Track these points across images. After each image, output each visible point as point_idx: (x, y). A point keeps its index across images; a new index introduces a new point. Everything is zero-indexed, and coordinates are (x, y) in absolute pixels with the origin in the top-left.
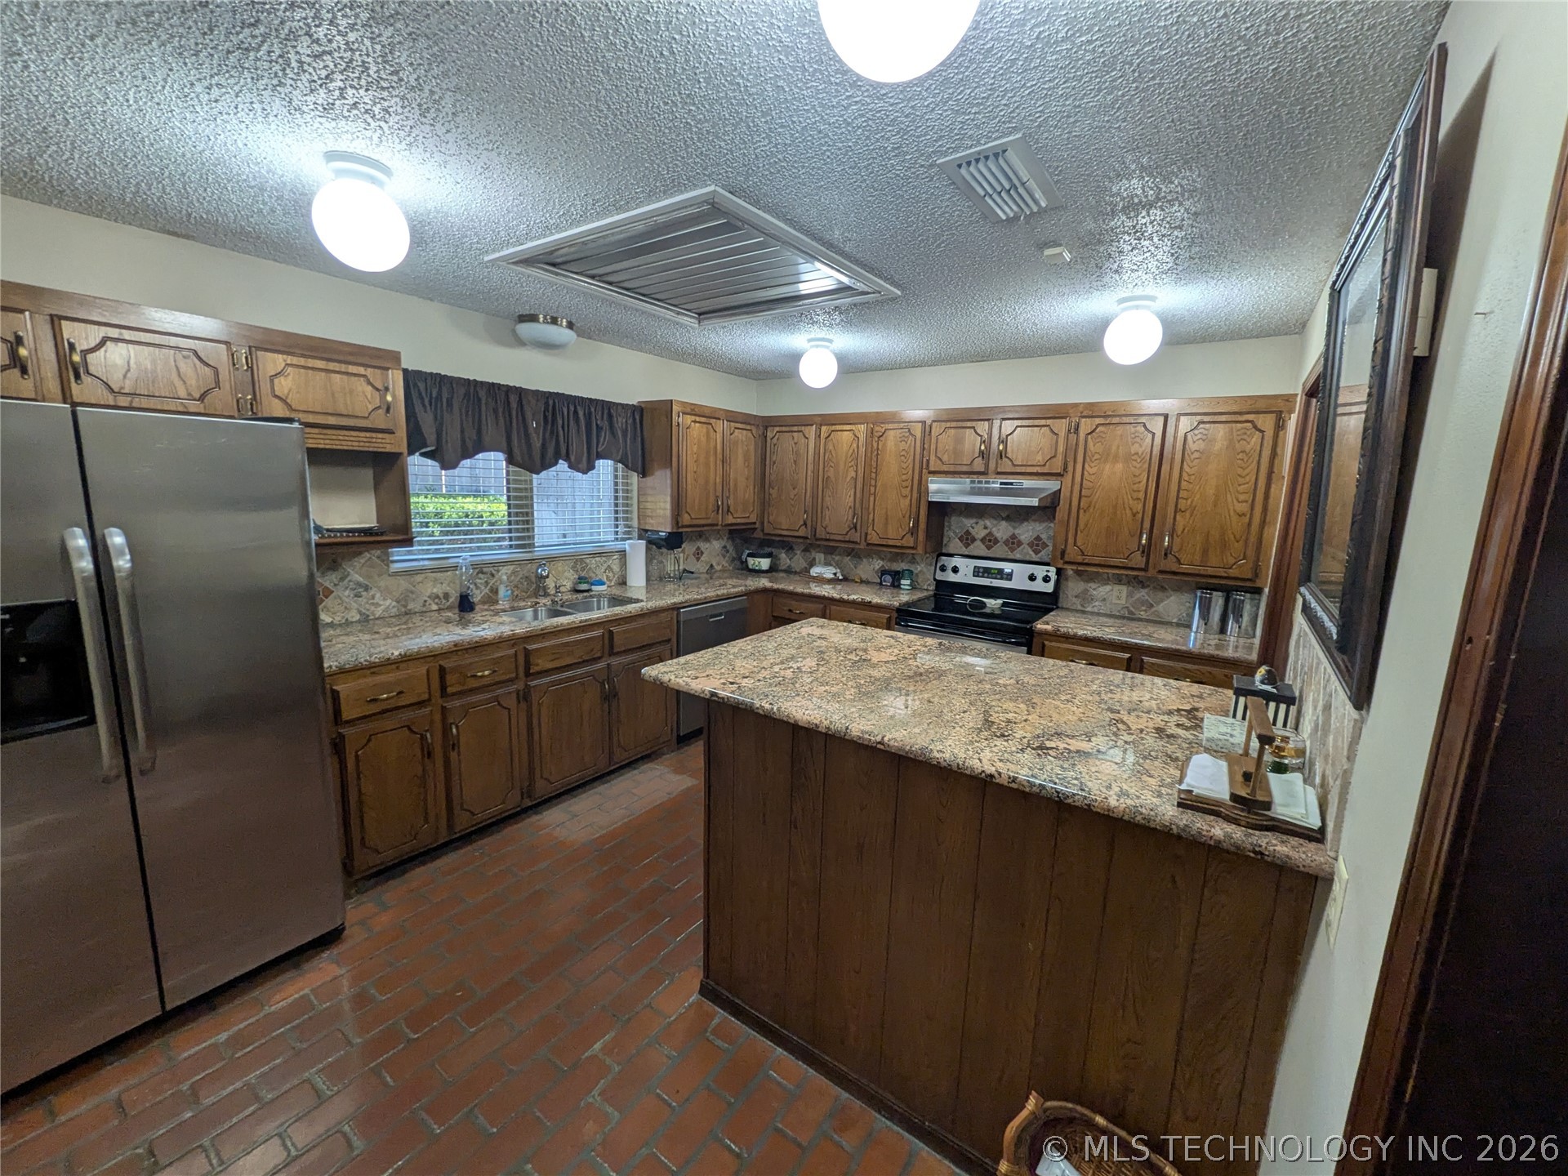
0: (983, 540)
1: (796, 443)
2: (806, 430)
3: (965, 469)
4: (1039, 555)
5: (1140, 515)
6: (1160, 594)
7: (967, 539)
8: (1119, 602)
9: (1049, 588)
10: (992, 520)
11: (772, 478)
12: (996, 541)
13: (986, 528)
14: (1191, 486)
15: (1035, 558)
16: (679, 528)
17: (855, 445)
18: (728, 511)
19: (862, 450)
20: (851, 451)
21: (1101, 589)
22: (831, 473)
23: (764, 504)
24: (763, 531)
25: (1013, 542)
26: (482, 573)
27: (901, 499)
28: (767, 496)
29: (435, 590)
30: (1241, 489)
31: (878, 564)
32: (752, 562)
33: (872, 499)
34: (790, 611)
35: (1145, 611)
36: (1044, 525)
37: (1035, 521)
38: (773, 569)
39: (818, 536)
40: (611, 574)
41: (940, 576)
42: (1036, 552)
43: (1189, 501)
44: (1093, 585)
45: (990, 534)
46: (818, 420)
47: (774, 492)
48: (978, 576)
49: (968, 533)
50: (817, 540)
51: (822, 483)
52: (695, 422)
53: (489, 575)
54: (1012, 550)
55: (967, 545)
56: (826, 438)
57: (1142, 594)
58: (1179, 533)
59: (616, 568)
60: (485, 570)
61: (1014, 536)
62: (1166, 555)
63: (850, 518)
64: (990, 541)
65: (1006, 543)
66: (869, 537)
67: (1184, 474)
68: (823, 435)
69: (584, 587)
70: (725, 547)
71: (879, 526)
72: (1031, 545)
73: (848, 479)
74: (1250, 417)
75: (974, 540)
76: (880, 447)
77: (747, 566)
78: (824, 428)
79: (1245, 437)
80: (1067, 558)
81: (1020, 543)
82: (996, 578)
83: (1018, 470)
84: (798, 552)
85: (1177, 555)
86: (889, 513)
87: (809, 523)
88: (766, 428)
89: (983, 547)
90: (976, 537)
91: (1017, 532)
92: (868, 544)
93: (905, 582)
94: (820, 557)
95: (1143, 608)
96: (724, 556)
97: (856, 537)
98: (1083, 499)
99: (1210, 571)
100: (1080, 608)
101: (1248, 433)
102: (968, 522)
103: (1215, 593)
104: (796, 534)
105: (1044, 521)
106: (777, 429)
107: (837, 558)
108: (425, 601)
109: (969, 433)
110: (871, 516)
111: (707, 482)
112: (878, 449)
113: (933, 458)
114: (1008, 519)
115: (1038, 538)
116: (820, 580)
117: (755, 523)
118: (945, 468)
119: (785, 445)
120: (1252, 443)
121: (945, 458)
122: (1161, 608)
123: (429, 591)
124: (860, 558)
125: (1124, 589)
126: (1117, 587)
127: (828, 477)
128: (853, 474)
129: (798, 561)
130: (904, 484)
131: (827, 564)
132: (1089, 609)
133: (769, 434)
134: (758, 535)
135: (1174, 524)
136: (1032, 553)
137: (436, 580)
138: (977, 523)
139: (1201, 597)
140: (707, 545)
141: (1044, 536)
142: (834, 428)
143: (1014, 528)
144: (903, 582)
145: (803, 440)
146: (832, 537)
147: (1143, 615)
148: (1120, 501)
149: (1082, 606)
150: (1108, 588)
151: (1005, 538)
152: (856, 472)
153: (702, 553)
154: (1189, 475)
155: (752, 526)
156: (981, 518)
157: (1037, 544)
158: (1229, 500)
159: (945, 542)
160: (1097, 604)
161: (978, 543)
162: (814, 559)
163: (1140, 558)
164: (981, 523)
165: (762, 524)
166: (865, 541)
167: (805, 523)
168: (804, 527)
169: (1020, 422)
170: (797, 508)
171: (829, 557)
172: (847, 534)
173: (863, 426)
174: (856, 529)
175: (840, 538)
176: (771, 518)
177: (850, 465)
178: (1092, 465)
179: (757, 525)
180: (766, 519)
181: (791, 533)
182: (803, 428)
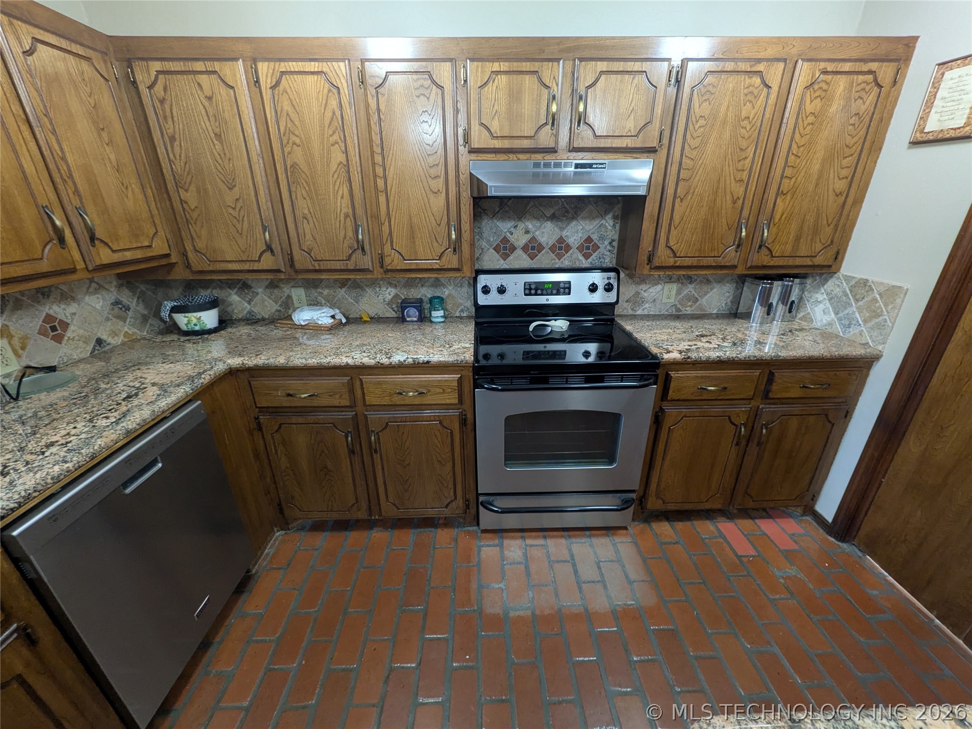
0: (525, 248)
1: (210, 98)
2: (225, 69)
3: (526, 144)
4: (590, 260)
7: (505, 248)
11: (178, 168)
12: (540, 248)
13: (527, 232)
17: (334, 103)
18: (93, 238)
20: (329, 115)
21: (651, 290)
22: (298, 156)
24: (188, 266)
25: (561, 247)
28: (177, 204)
32: (184, 320)
33: (382, 199)
36: (596, 222)
37: (584, 218)
38: (224, 323)
39: (298, 266)
41: (483, 300)
43: (794, 180)
44: (644, 287)
45: (533, 239)
46: (247, 49)
47: (191, 197)
48: (530, 294)
49: (505, 240)
50: (297, 272)
51: (281, 174)
54: (559, 257)
55: (505, 257)
56: (273, 88)
58: (777, 220)
61: (561, 240)
62: (760, 247)
63: (350, 234)
64: (533, 248)
65: (552, 249)
66: (387, 260)
67: (794, 146)
68: (266, 82)
70: (117, 303)
72: (580, 248)
73: (334, 166)
74: (874, 66)
75: (513, 249)
76: (382, 107)
77: (179, 329)
78: (263, 68)
79: (863, 94)
80: (656, 262)
81: (568, 248)
82: (552, 294)
83: (603, 143)
85: (769, 246)
86: (415, 220)
87: (276, 246)
88: (129, 63)
92: (387, 271)
93: (437, 315)
94: (298, 294)
95: (690, 304)
96: (122, 319)
97: (366, 261)
98: (681, 184)
99: (798, 262)
101: (867, 88)
102: (505, 226)
104: (256, 266)
106: (157, 66)
109: (529, 81)
110: (385, 229)
112: (379, 110)
113: (475, 128)
115: (589, 240)
116: (313, 329)
117: (167, 256)
120: (868, 102)
121: (495, 126)
125: (674, 287)
126: (668, 287)
127: (294, 165)
128: (341, 158)
129: (265, 304)
130: (433, 172)
132: (639, 312)
133: (142, 78)
134: (179, 273)
135: (773, 211)
136: (581, 258)
138: (516, 227)
141: (595, 237)
142: (284, 66)
143: (562, 229)
144: (434, 314)
145: (223, 90)
146: (324, 266)
147: (689, 311)
149: (632, 309)
150: (659, 287)
151: (551, 243)
152: (346, 152)
153: (64, 324)
154: (799, 147)
155: (164, 262)
156: (520, 219)
157: (588, 247)
159: (477, 255)
160: (647, 305)
161: (519, 252)
164: (521, 225)
165: (184, 254)
166: (382, 267)
167: (269, 248)
168: (269, 253)
169: (602, 66)
170: (246, 223)
171: (314, 293)
172: (349, 258)
173: (342, 64)
174: (363, 249)
175: (338, 265)
176: (200, 245)
177: (332, 139)
178: (695, 135)
179: (173, 259)
180: (189, 247)
181: (247, 266)
182: (217, 66)
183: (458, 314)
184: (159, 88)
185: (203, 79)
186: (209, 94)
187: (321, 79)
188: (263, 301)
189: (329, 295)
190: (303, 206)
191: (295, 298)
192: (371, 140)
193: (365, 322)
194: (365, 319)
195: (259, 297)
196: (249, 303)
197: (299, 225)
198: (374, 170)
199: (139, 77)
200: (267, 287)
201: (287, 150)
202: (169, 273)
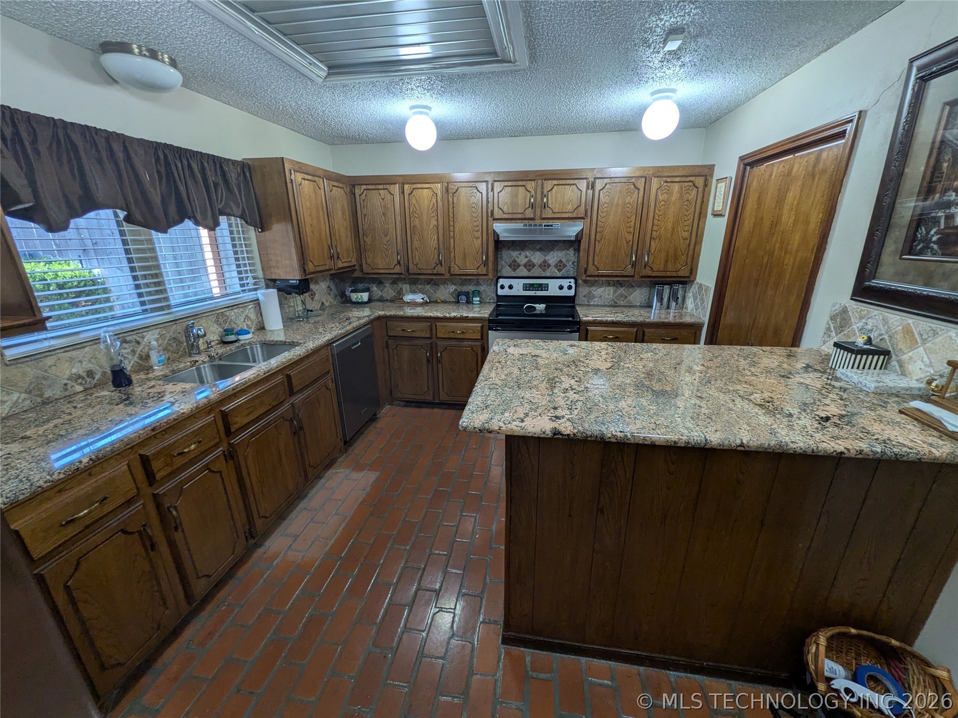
0: (525, 266)
1: (383, 199)
2: (391, 188)
3: (519, 216)
4: (561, 273)
5: (631, 243)
6: (631, 290)
7: (515, 265)
8: (609, 297)
9: (572, 293)
10: (530, 251)
11: (365, 228)
12: (534, 265)
13: (526, 257)
14: (660, 222)
15: (559, 275)
16: (306, 275)
17: (434, 200)
18: (338, 257)
19: (440, 203)
20: (432, 205)
21: (598, 290)
22: (417, 222)
23: (360, 249)
24: (362, 271)
25: (545, 265)
26: (125, 342)
27: (475, 240)
28: (362, 243)
29: (74, 371)
30: (686, 223)
31: (452, 288)
32: (354, 297)
33: (452, 241)
34: (403, 330)
35: (623, 301)
36: (564, 252)
37: (557, 250)
38: (370, 300)
39: (410, 272)
40: (249, 323)
41: (500, 292)
42: (560, 271)
43: (658, 232)
44: (594, 288)
45: (530, 261)
46: (401, 180)
47: (368, 240)
48: (526, 290)
49: (515, 261)
50: (410, 274)
51: (408, 230)
52: (304, 179)
53: (134, 344)
54: (544, 270)
55: (514, 270)
56: (409, 194)
57: (621, 290)
58: (653, 252)
59: (253, 316)
60: (128, 339)
61: (545, 262)
62: (645, 266)
63: (436, 256)
64: (530, 265)
65: (540, 266)
66: (452, 270)
67: (656, 216)
68: (407, 192)
69: (232, 338)
70: (329, 287)
71: (459, 261)
72: (556, 266)
73: (431, 226)
74: (692, 179)
75: (519, 266)
76: (455, 202)
77: (351, 300)
78: (406, 186)
79: (689, 191)
80: (588, 273)
81: (549, 266)
82: (538, 290)
83: (557, 216)
84: (387, 285)
85: (651, 266)
86: (466, 251)
87: (402, 262)
88: (354, 186)
89: (525, 270)
90: (521, 263)
91: (547, 258)
92: (452, 275)
93: (476, 299)
94: (405, 287)
95: (622, 299)
96: (330, 295)
97: (442, 270)
98: (598, 234)
99: (668, 274)
100: (587, 303)
101: (691, 189)
102: (514, 254)
103: (665, 286)
104: (392, 271)
105: (563, 250)
106: (364, 187)
107: (420, 287)
108: (66, 384)
109: (521, 190)
110: (452, 255)
111: (320, 234)
112: (453, 202)
113: (496, 209)
114: (540, 250)
115: (561, 261)
116: (414, 304)
117: (355, 265)
118: (506, 216)
119: (375, 200)
120: (692, 195)
121: (505, 209)
122: (631, 298)
123: (67, 373)
124: (437, 284)
125: (612, 289)
126: (608, 288)
127: (414, 226)
128: (435, 223)
129: (389, 292)
130: (476, 229)
131: (413, 292)
132: (592, 303)
133: (358, 191)
134: (357, 274)
135: (650, 246)
136: (556, 271)
137: (72, 359)
138: (520, 254)
139: (658, 289)
140: (318, 287)
141: (564, 260)
142: (415, 186)
143: (545, 256)
144: (475, 299)
145: (389, 196)
146: (423, 272)
147: (622, 303)
148: (620, 234)
149: (588, 301)
150: (603, 289)
151: (539, 263)
152: (437, 221)
153: (315, 294)
154: (659, 216)
155: (354, 268)
156: (522, 250)
157: (560, 265)
158: (680, 230)
159: (499, 269)
160: (596, 299)
161: (522, 267)
162: (401, 289)
163: (630, 269)
164: (523, 253)
165: (361, 266)
166: (449, 273)
167: (399, 263)
168: (398, 265)
169: (556, 182)
170: (390, 251)
171: (414, 287)
172: (434, 268)
173: (439, 184)
174: (441, 264)
175: (429, 272)
176: (369, 261)
177: (432, 215)
178: (603, 211)
179: (356, 267)
180: (364, 262)
181: (388, 271)
182: (388, 186)
183: (488, 301)
184: (363, 195)
185: (382, 192)
186: (383, 197)
187: (430, 191)
188: (388, 290)
190: (416, 244)
191: (404, 289)
192: (449, 215)
193: (439, 303)
194: (439, 301)
195: (386, 288)
196: (381, 292)
197: (414, 252)
198: (449, 228)
199: (357, 191)
200: (391, 283)
201: (412, 220)
202: (352, 273)
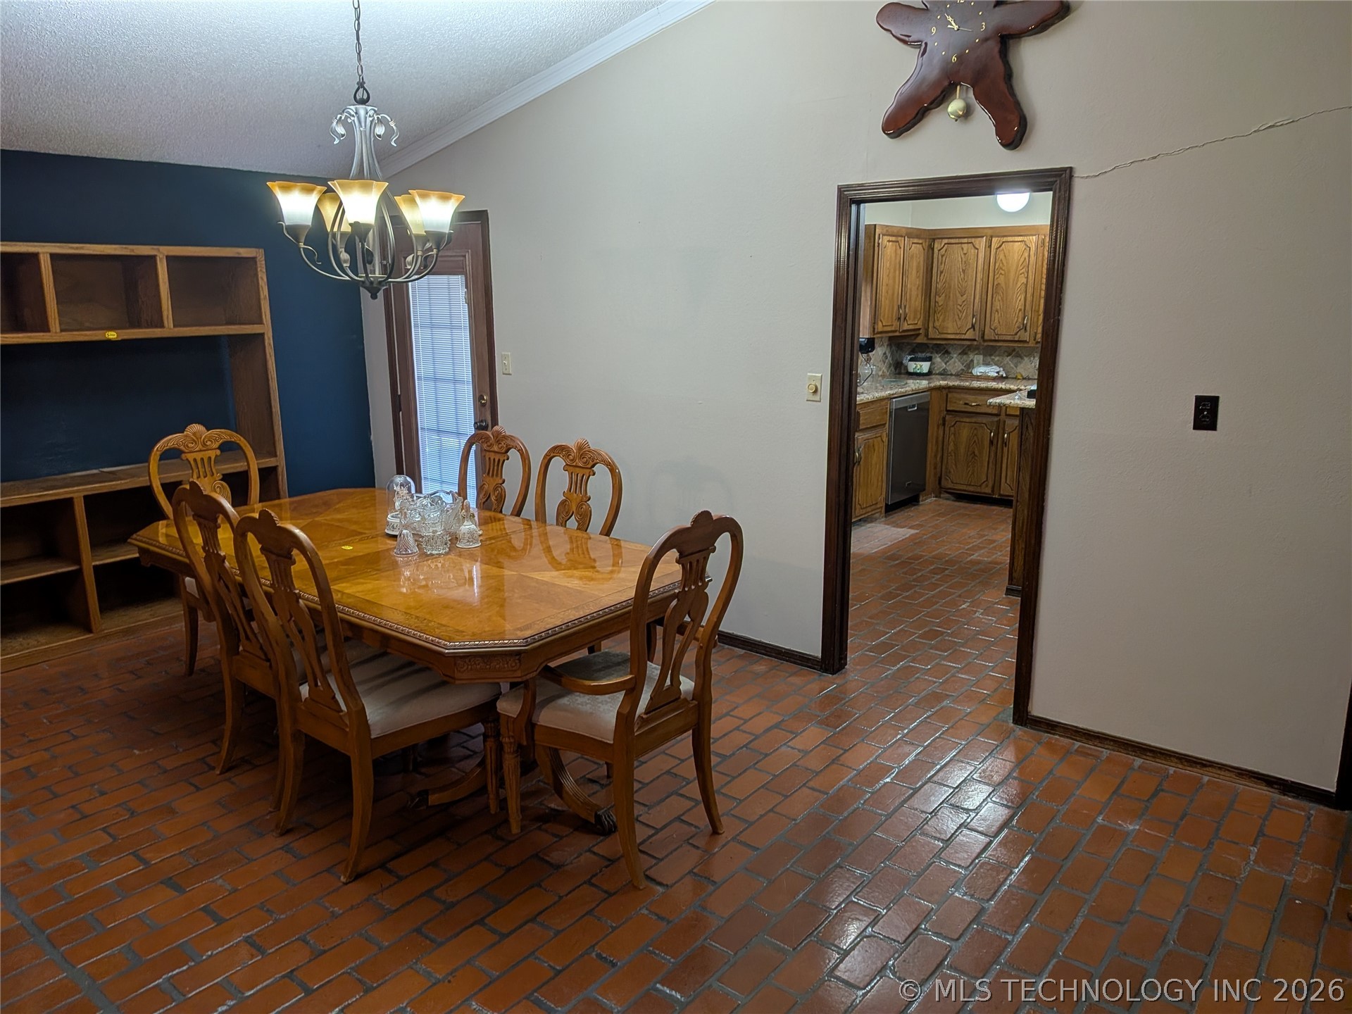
1: (965, 254)
2: (976, 241)
11: (939, 286)
16: (874, 334)
17: (1026, 254)
18: (905, 318)
20: (1022, 260)
22: (1001, 280)
23: (929, 310)
24: (927, 335)
28: (933, 304)
32: (913, 366)
34: (966, 404)
38: (930, 371)
39: (986, 337)
46: (990, 233)
47: (940, 300)
50: (984, 341)
51: (991, 287)
52: (889, 241)
56: (997, 249)
63: (1020, 320)
68: (994, 246)
70: (885, 354)
73: (1019, 284)
77: (908, 370)
78: (994, 240)
84: (955, 355)
87: (977, 328)
88: (933, 240)
94: (978, 358)
96: (884, 362)
97: (1026, 336)
104: (963, 337)
106: (946, 241)
111: (893, 294)
119: (955, 256)
124: (1022, 355)
127: (998, 284)
128: (1025, 280)
129: (955, 364)
131: (986, 364)
140: (874, 352)
142: (1005, 239)
145: (973, 251)
146: (1001, 338)
152: (1027, 278)
155: (917, 332)
167: (973, 326)
171: (989, 359)
177: (1021, 272)
179: (921, 332)
180: (931, 325)
184: (943, 251)
185: (965, 246)
186: (965, 252)
187: (1023, 244)
188: (955, 362)
189: (998, 360)
190: (997, 305)
191: (975, 362)
192: (1042, 271)
193: (1019, 379)
194: (1019, 377)
195: (953, 360)
196: (946, 364)
197: (993, 314)
198: (1041, 286)
199: (936, 246)
200: (960, 354)
201: (996, 277)
202: (915, 339)
